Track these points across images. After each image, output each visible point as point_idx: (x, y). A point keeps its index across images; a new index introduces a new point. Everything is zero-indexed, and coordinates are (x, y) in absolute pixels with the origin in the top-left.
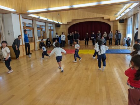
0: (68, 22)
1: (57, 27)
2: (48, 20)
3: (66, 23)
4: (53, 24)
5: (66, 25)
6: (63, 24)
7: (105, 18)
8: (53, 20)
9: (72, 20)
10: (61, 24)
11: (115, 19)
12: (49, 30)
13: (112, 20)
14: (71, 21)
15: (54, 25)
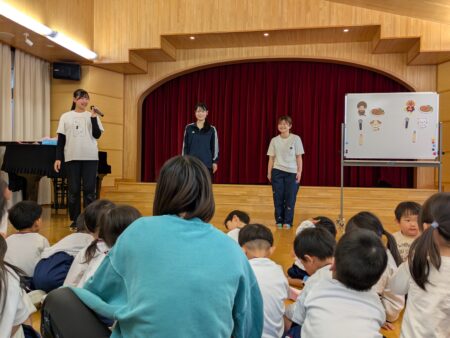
0: (132, 52)
3: (125, 58)
7: (385, 34)
9: (165, 38)
10: (89, 63)
14: (156, 44)
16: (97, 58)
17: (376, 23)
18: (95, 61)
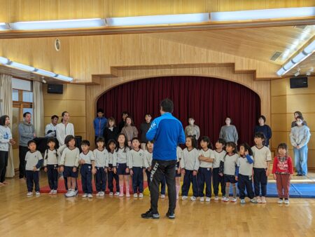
0: (94, 76)
1: (49, 92)
2: (10, 63)
3: (89, 80)
4: (32, 81)
5: (87, 85)
6: (74, 84)
7: (238, 68)
8: (31, 66)
9: (113, 68)
10: (69, 83)
11: (275, 74)
12: (15, 104)
13: (265, 76)
14: (108, 72)
15: (37, 85)
16: (74, 80)
17: (232, 61)
18: (72, 82)
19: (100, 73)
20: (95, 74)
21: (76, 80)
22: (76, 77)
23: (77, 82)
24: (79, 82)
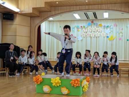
14: (43, 6)
16: (20, 11)
18: (19, 12)
19: (38, 6)
20: (35, 7)
21: (22, 11)
22: (23, 9)
23: (23, 13)
24: (24, 12)
